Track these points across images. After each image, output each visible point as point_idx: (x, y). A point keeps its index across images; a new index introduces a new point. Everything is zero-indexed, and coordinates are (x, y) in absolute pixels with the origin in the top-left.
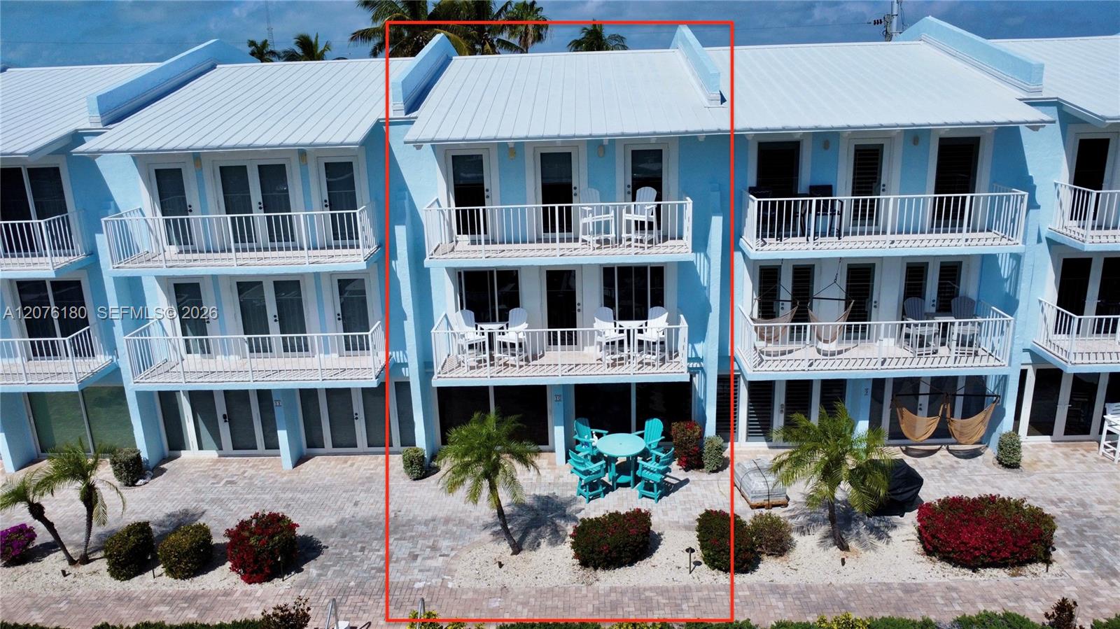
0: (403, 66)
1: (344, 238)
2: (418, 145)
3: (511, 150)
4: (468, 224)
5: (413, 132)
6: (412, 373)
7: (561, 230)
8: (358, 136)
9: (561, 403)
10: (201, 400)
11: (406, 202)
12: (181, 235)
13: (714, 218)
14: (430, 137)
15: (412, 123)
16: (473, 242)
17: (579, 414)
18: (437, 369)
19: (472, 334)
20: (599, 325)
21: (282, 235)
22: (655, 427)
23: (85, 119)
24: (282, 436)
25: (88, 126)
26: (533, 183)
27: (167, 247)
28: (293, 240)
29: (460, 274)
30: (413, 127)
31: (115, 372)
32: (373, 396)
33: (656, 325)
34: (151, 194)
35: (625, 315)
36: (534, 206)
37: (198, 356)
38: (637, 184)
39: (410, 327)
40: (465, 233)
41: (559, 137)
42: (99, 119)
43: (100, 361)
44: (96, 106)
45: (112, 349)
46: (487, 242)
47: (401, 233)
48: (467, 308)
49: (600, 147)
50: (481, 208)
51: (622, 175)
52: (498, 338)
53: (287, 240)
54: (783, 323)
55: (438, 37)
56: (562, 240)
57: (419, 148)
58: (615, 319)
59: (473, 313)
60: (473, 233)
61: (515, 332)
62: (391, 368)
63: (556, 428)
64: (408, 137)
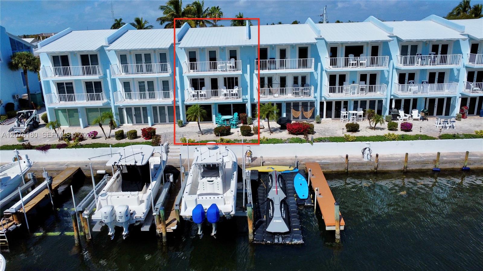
0: (178, 30)
1: (163, 71)
2: (181, 48)
3: (202, 49)
4: (192, 67)
5: (180, 46)
6: (180, 104)
7: (213, 69)
8: (168, 46)
9: (214, 109)
10: (129, 109)
11: (178, 62)
12: (126, 71)
13: (248, 65)
14: (184, 47)
15: (180, 44)
16: (194, 72)
17: (219, 112)
18: (186, 100)
19: (194, 92)
20: (222, 90)
21: (149, 70)
22: (236, 114)
23: (104, 43)
24: (149, 118)
25: (105, 44)
26: (207, 57)
27: (122, 73)
28: (152, 71)
29: (191, 79)
30: (180, 45)
31: (109, 104)
32: (170, 108)
33: (235, 90)
34: (119, 61)
35: (229, 88)
36: (208, 62)
37: (128, 100)
38: (231, 57)
39: (179, 91)
40: (192, 69)
41: (211, 46)
42: (108, 43)
43: (105, 100)
44: (107, 40)
45: (109, 98)
46: (197, 71)
47: (177, 69)
48: (193, 87)
49: (223, 49)
50: (195, 62)
51: (228, 55)
52: (200, 93)
53: (151, 71)
54: (266, 88)
55: (185, 23)
56: (213, 71)
57: (181, 49)
58: (227, 89)
59: (194, 88)
60: (193, 69)
61: (203, 92)
62: (175, 101)
63: (213, 115)
64: (179, 47)
